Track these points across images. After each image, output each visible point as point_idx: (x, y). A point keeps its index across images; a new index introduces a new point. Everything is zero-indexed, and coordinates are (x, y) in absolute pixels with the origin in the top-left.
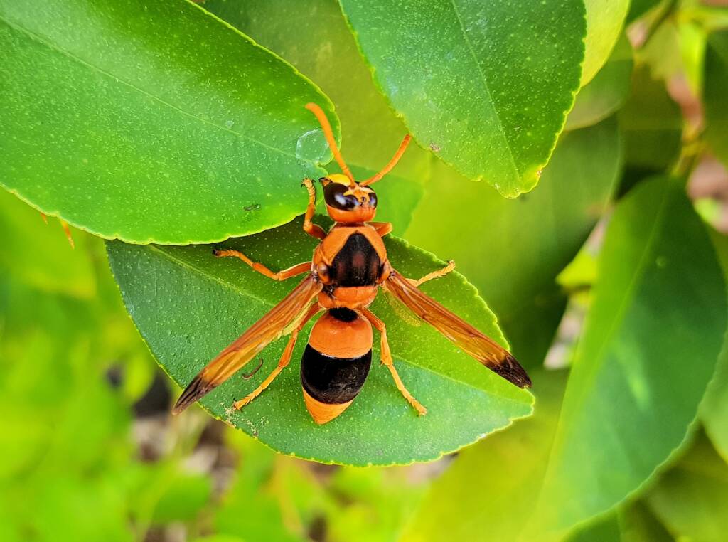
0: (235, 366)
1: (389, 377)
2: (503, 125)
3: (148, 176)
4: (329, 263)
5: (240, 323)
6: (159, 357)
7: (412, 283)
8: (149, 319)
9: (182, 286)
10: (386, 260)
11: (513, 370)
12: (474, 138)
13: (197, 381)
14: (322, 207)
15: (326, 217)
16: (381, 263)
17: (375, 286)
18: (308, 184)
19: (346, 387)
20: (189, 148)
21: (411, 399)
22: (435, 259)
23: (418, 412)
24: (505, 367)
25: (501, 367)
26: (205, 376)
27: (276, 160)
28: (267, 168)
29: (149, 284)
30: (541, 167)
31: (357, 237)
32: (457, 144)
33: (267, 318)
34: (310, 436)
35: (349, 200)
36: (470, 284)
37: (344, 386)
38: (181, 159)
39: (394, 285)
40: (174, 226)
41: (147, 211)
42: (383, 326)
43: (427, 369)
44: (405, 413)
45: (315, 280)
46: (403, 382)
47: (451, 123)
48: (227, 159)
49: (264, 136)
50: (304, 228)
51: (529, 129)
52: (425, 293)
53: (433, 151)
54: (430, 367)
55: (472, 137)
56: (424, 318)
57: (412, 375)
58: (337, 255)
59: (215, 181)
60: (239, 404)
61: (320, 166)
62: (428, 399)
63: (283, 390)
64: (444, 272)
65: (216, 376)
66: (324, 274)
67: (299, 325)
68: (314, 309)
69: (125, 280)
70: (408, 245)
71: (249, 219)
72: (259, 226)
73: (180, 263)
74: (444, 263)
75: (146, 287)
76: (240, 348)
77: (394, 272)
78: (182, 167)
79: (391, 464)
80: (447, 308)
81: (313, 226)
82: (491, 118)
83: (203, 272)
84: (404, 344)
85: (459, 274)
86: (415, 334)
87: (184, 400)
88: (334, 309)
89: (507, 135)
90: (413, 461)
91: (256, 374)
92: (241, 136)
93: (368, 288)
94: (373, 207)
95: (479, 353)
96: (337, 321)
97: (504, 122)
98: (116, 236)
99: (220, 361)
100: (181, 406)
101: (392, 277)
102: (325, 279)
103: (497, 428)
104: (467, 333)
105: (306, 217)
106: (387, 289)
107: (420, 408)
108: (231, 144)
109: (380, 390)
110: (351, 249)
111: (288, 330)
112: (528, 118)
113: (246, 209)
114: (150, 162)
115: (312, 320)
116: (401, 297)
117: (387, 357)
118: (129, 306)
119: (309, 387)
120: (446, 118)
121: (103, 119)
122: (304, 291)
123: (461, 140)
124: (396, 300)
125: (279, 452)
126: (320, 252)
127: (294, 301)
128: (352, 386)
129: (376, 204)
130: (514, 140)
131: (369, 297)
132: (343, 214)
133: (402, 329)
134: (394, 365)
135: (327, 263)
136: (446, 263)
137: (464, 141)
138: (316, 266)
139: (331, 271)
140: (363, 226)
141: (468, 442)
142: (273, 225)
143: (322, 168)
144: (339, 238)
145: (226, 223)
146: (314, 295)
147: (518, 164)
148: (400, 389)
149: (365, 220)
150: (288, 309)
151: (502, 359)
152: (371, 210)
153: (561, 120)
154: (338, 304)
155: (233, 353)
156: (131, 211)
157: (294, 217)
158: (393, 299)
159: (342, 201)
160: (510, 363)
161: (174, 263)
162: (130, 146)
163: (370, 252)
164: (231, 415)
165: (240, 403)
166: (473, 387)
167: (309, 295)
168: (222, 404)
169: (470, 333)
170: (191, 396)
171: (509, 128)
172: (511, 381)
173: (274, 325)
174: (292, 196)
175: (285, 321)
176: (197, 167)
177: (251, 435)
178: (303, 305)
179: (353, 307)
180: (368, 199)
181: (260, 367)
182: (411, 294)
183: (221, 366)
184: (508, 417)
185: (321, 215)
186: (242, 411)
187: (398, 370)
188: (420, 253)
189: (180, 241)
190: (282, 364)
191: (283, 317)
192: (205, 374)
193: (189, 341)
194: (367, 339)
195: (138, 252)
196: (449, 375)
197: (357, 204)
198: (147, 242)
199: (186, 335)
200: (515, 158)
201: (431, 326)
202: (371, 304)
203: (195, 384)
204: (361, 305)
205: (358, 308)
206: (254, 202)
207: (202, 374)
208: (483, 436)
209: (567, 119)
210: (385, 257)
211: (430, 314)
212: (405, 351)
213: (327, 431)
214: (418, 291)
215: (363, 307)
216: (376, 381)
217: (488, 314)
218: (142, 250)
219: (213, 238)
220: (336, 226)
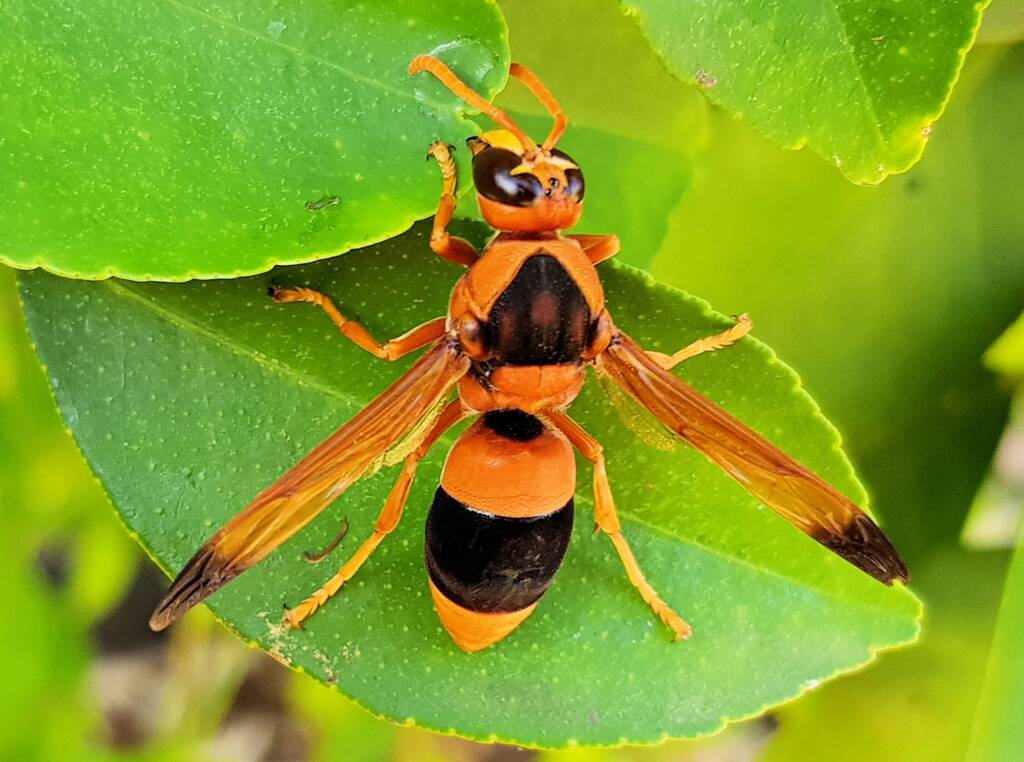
0: (284, 528)
1: (614, 560)
2: (849, 33)
3: (106, 137)
4: (483, 316)
5: (299, 445)
6: (131, 517)
7: (658, 361)
8: (109, 436)
9: (178, 368)
10: (602, 311)
11: (870, 545)
12: (788, 59)
13: (204, 557)
14: (470, 202)
15: (477, 223)
16: (593, 316)
17: (580, 365)
18: (441, 155)
19: (520, 578)
20: (192, 79)
21: (659, 604)
22: (709, 311)
23: (674, 633)
24: (853, 538)
25: (845, 539)
26: (220, 549)
27: (374, 104)
28: (354, 120)
29: (109, 363)
30: (929, 121)
31: (543, 261)
32: (752, 71)
33: (352, 429)
34: (448, 683)
35: (525, 184)
36: (784, 365)
37: (516, 575)
38: (174, 103)
39: (621, 363)
40: (159, 242)
41: (102, 211)
42: (597, 451)
43: (695, 542)
44: (647, 635)
45: (453, 351)
46: (643, 569)
47: (739, 28)
48: (271, 102)
49: (349, 53)
50: (433, 244)
51: (903, 41)
52: (689, 383)
53: (703, 86)
54: (701, 539)
55: (784, 56)
56: (682, 434)
57: (663, 554)
58: (499, 299)
59: (246, 149)
60: (297, 614)
61: (466, 116)
62: (696, 606)
63: (390, 586)
64: (727, 338)
65: (242, 549)
66: (473, 340)
67: (418, 444)
68: (451, 413)
69: (58, 355)
70: (651, 280)
71: (316, 227)
72: (339, 243)
73: (175, 319)
74: (727, 319)
75: (101, 370)
76: (294, 490)
77: (620, 336)
78: (176, 118)
79: (616, 742)
80: (733, 415)
81: (452, 242)
82: (823, 18)
83: (221, 339)
84: (648, 491)
85: (759, 343)
86: (668, 469)
87: (175, 597)
88: (493, 412)
89: (857, 53)
90: (665, 737)
91: (334, 552)
92: (300, 54)
93: (564, 368)
94: (576, 199)
95: (796, 508)
96: (500, 440)
97: (851, 26)
98: (38, 262)
99: (252, 518)
100: (169, 610)
101: (615, 347)
102: (475, 349)
103: (843, 667)
104: (773, 467)
105: (436, 220)
106: (604, 372)
107: (677, 624)
108: (280, 71)
109: (595, 588)
110: (528, 286)
111: (395, 457)
112: (900, 19)
113: (311, 206)
114: (111, 109)
115: (448, 435)
116: (633, 389)
117: (607, 515)
118: (68, 409)
119: (443, 577)
120: (728, 19)
121: (11, 19)
122: (430, 372)
123: (760, 62)
124: (625, 395)
125: (381, 717)
126: (464, 294)
127: (408, 395)
128: (532, 574)
129: (581, 193)
130: (872, 64)
131: (565, 387)
132: (512, 213)
133: (641, 459)
134: (624, 535)
135: (479, 316)
136: (731, 320)
137: (767, 67)
138: (455, 321)
139: (487, 333)
140: (553, 238)
141: (780, 696)
142: (366, 238)
143: (469, 121)
144: (503, 263)
145: (269, 235)
146: (451, 382)
147: (881, 114)
148: (635, 584)
149: (558, 227)
150: (395, 410)
151: (846, 522)
152: (571, 206)
153: (968, 23)
154: (503, 402)
155: (280, 501)
156: (70, 210)
157: (412, 224)
158: (618, 393)
159: (509, 186)
160: (863, 531)
161: (161, 320)
162: (67, 75)
163: (570, 293)
164: (282, 639)
165: (299, 614)
166: (791, 580)
167: (441, 383)
168: (262, 614)
169: (779, 465)
170: (191, 589)
171: (860, 39)
172: (865, 570)
173: (366, 444)
174: (408, 180)
175: (389, 435)
176: (209, 120)
177: (322, 681)
178: (429, 402)
179: (532, 408)
180: (564, 181)
181: (340, 539)
182: (654, 382)
183: (254, 526)
184: (867, 643)
185: (467, 220)
186: (303, 629)
187: (632, 545)
188: (676, 299)
189: (172, 272)
190: (382, 526)
191: (385, 427)
192: (219, 544)
193: (193, 484)
194: (565, 478)
195: (87, 297)
196: (740, 555)
197: (540, 193)
198: (103, 275)
199: (186, 471)
200: (874, 102)
201: (698, 450)
202: (573, 403)
203: (198, 564)
204: (550, 405)
205: (546, 412)
206: (328, 194)
207: (214, 545)
208: (814, 684)
209: (983, 20)
210: (601, 306)
211: (696, 424)
212: (649, 505)
213: (483, 672)
214: (671, 377)
215: (555, 409)
216: (588, 567)
217: (822, 428)
218: (94, 293)
219: (240, 267)
220: (499, 239)
